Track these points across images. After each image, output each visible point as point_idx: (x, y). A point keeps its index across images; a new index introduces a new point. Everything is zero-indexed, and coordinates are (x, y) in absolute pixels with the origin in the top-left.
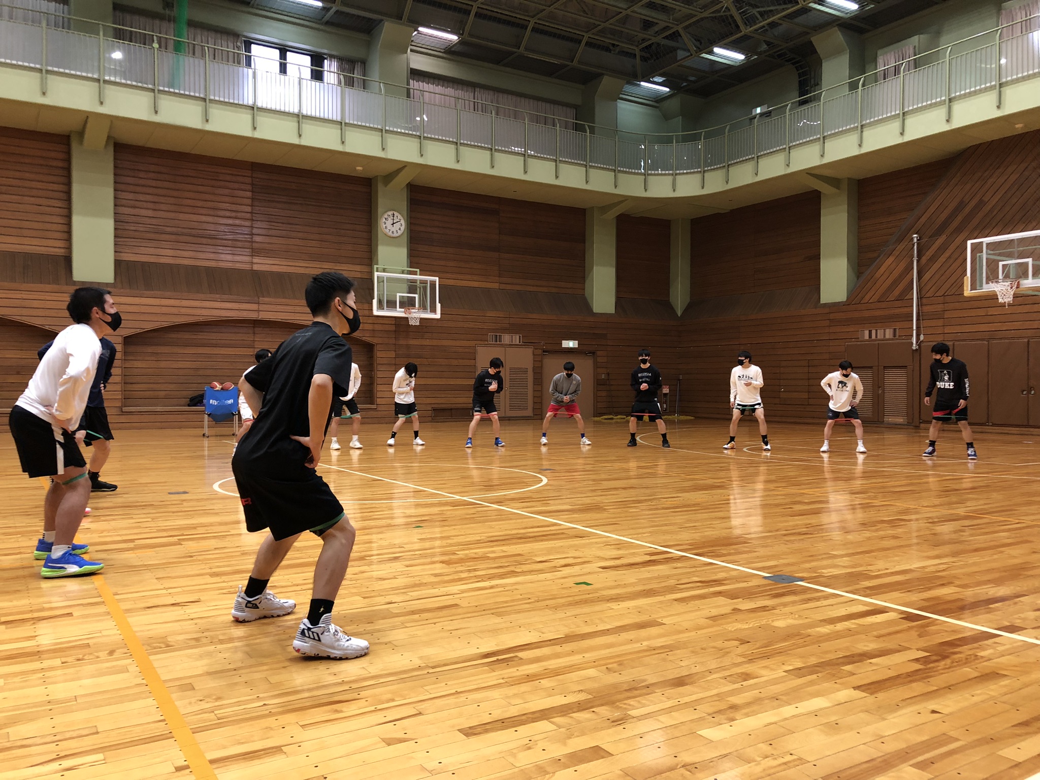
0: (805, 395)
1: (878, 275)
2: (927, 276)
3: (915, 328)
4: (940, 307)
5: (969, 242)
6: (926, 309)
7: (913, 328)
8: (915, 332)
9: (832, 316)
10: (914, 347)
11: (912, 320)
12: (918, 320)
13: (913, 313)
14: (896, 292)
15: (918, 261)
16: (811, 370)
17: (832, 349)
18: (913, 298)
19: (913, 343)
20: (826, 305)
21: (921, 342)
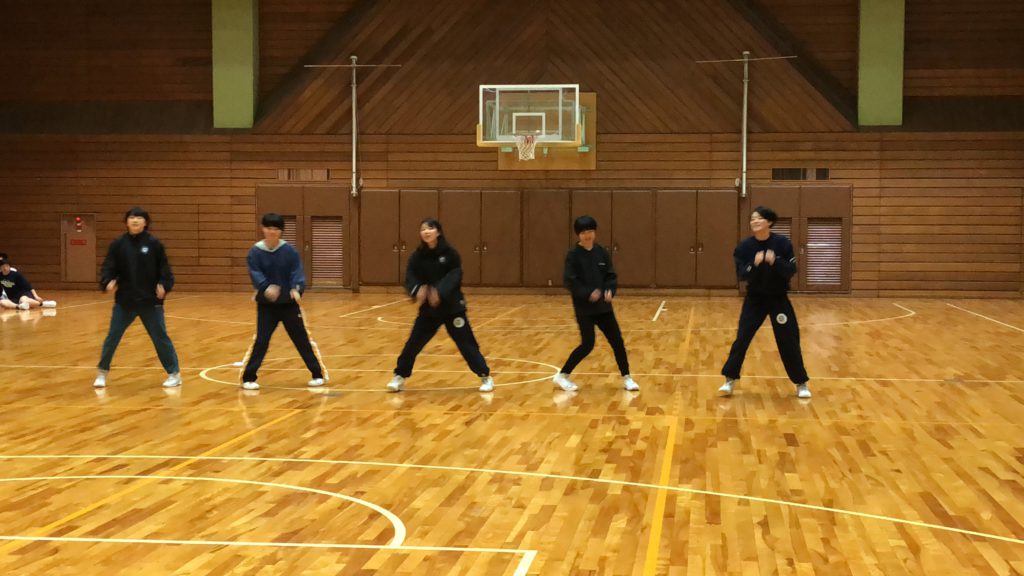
0: (195, 253)
1: (302, 99)
3: (354, 170)
4: (383, 147)
5: (482, 87)
6: (367, 148)
7: (351, 169)
8: (354, 175)
9: (235, 147)
10: (354, 191)
11: (351, 161)
12: (357, 161)
13: (351, 152)
14: (327, 124)
15: (357, 88)
16: (203, 218)
17: (235, 192)
18: (351, 133)
19: (351, 189)
20: (223, 131)
21: (362, 188)
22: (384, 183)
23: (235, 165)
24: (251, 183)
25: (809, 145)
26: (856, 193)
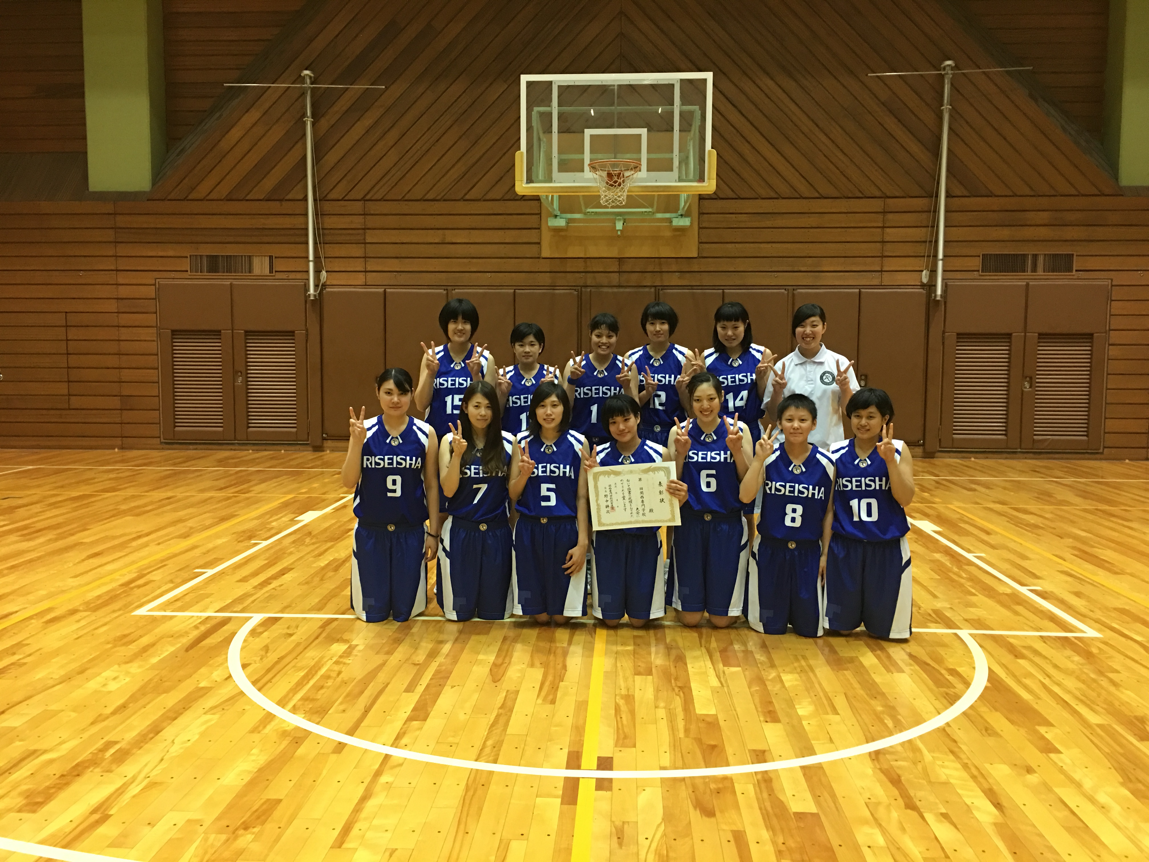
1: (225, 145)
2: (331, 158)
3: (311, 258)
4: (358, 222)
6: (329, 222)
7: (307, 257)
8: (311, 265)
9: (121, 221)
10: (312, 291)
11: (307, 243)
12: (316, 243)
13: (306, 229)
14: (269, 183)
15: (313, 124)
16: (73, 334)
17: (124, 292)
18: (305, 199)
19: (306, 288)
20: (103, 196)
21: (324, 286)
22: (360, 279)
23: (122, 250)
24: (148, 277)
25: (1044, 217)
26: (1116, 294)
